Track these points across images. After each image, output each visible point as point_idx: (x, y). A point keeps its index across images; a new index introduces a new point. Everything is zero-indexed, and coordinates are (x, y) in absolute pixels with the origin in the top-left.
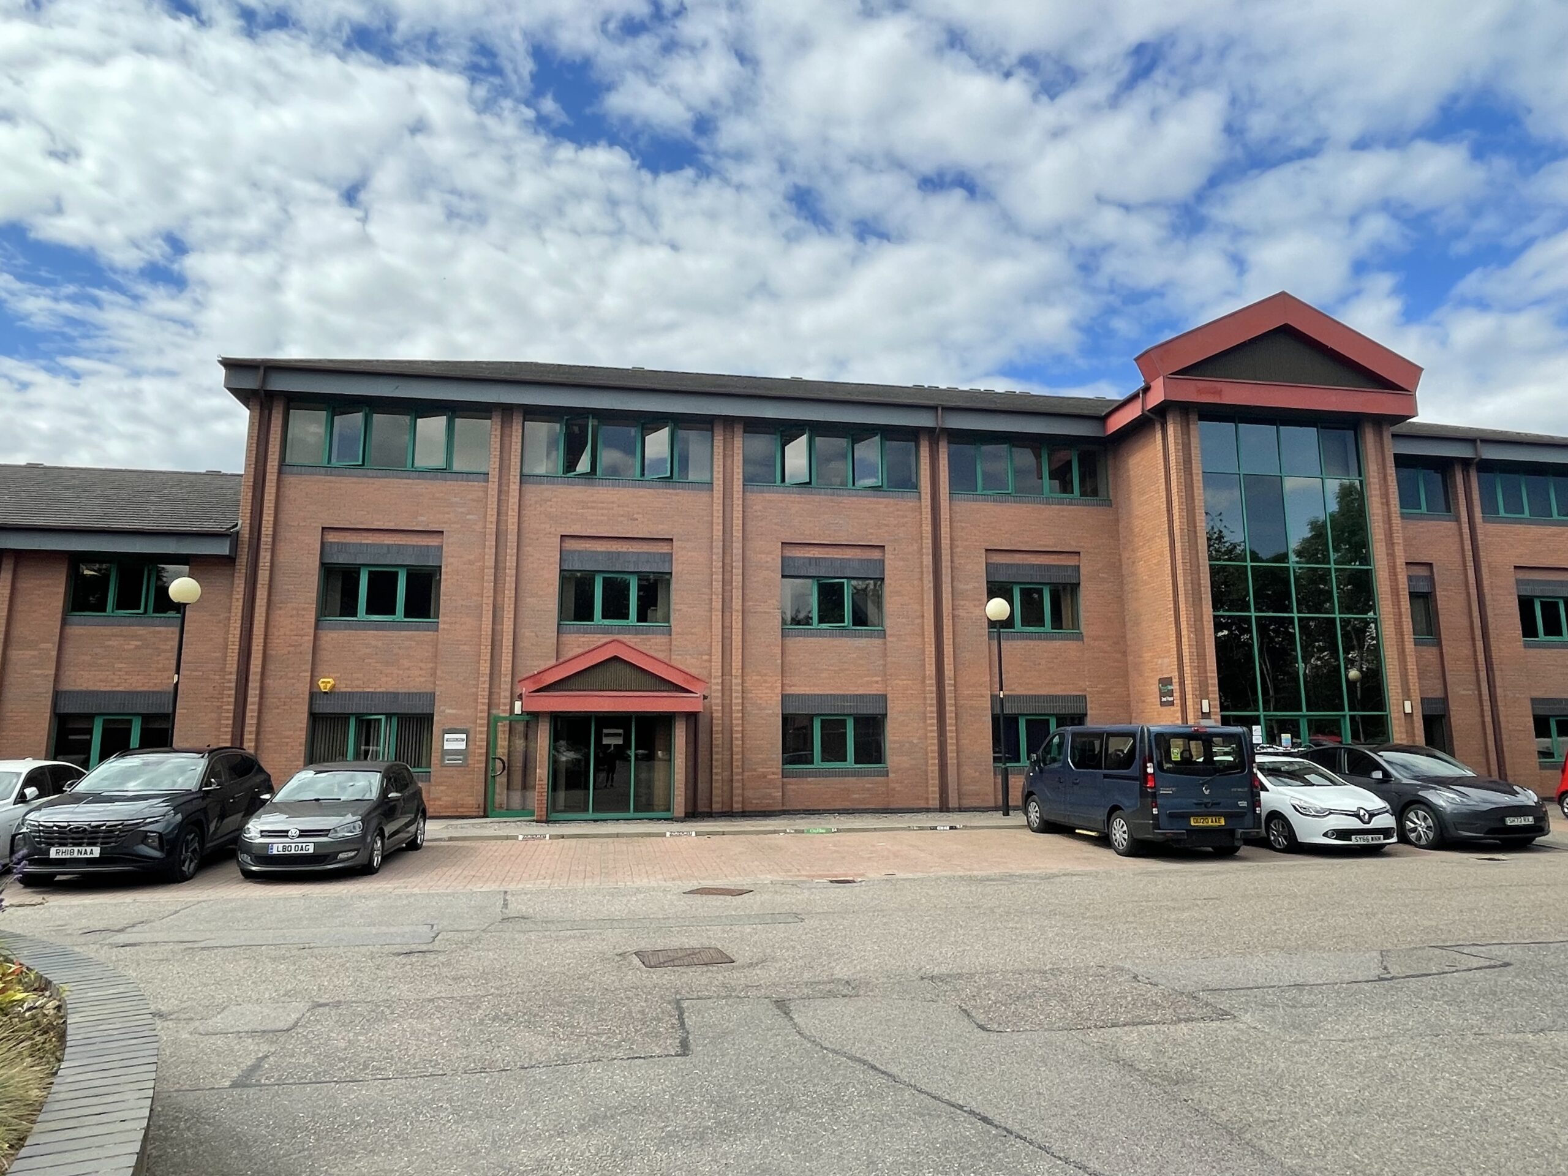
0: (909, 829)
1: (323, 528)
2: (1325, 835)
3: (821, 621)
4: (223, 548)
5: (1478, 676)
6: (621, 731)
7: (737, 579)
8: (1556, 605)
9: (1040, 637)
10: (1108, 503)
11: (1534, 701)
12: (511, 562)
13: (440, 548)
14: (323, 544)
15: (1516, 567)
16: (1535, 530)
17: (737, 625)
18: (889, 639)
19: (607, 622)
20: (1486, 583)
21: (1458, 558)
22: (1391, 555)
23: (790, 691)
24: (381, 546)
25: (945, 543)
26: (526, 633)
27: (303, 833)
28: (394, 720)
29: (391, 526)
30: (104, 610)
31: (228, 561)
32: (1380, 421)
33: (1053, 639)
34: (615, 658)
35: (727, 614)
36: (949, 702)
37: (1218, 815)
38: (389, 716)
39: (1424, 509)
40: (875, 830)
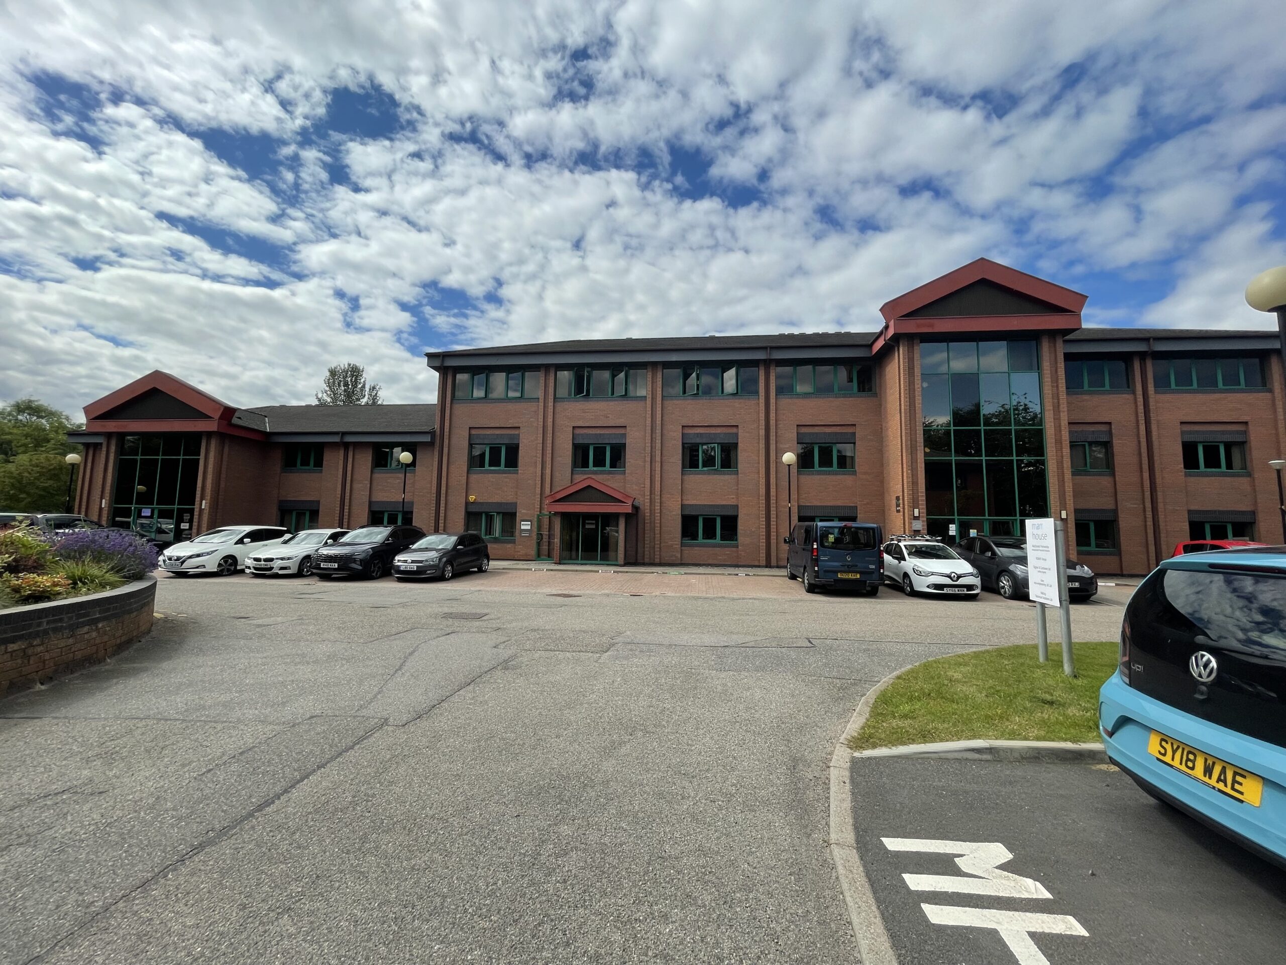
0: (723, 574)
1: (470, 428)
2: (928, 587)
3: (704, 466)
4: (427, 439)
5: (1143, 495)
6: (594, 522)
7: (658, 445)
8: (1217, 448)
9: (829, 473)
10: (875, 395)
11: (1190, 512)
12: (549, 441)
13: (519, 435)
14: (470, 435)
15: (1182, 423)
16: (1201, 397)
17: (658, 469)
18: (740, 475)
19: (595, 469)
20: (1155, 433)
21: (1133, 418)
22: (1057, 419)
23: (686, 502)
24: (494, 434)
25: (772, 422)
26: (557, 474)
27: (413, 562)
28: (501, 515)
29: (498, 425)
30: (387, 467)
31: (431, 444)
32: (1053, 334)
33: (836, 474)
34: (589, 486)
35: (653, 464)
36: (773, 509)
37: (857, 572)
38: (498, 513)
39: (1107, 387)
40: (704, 574)
